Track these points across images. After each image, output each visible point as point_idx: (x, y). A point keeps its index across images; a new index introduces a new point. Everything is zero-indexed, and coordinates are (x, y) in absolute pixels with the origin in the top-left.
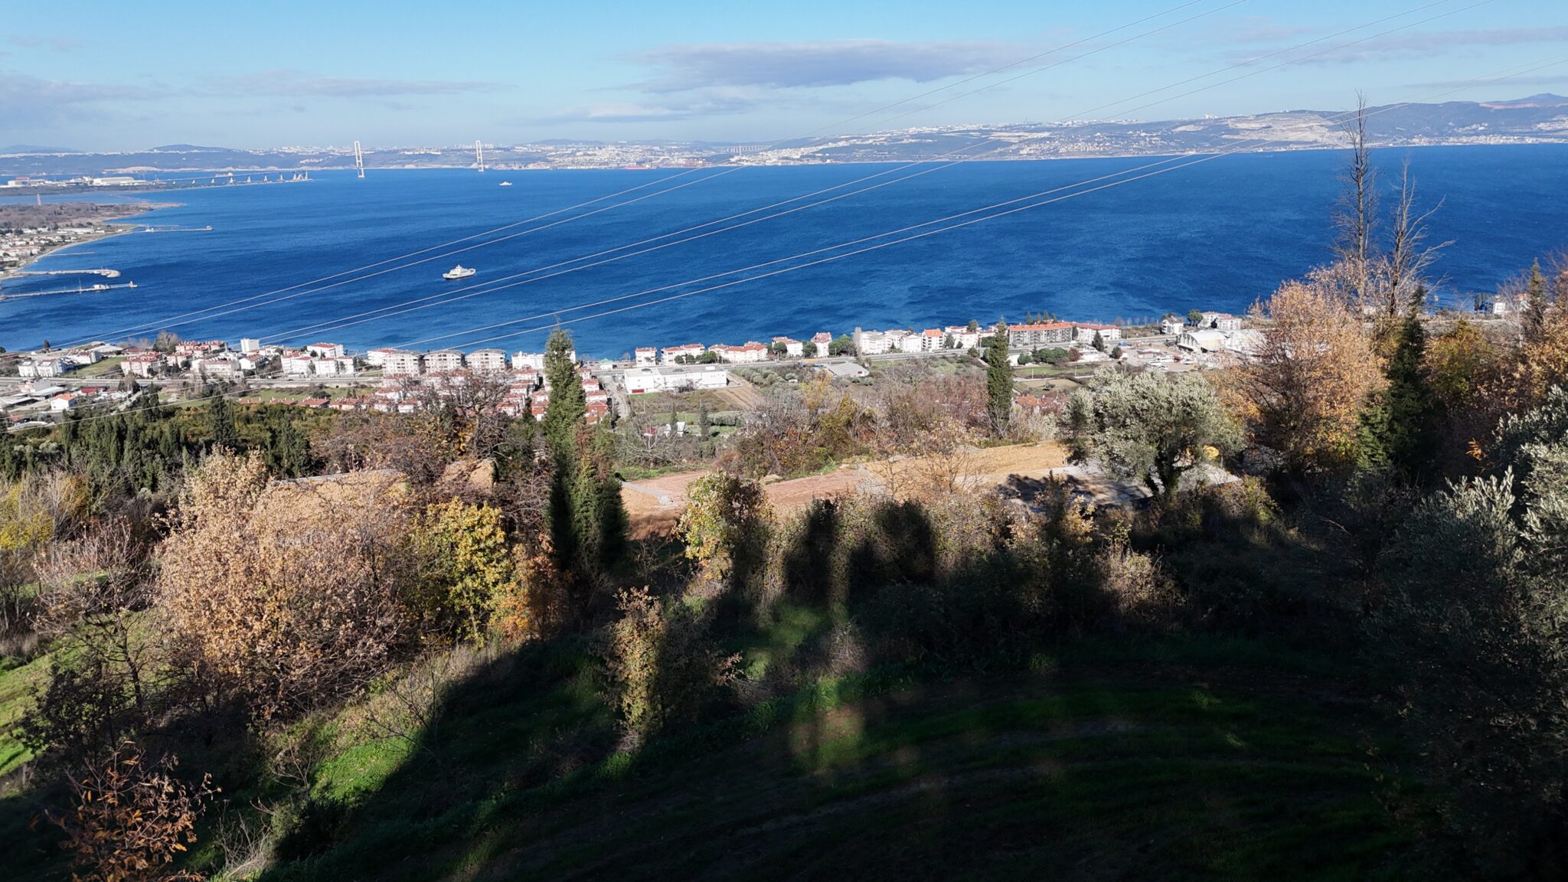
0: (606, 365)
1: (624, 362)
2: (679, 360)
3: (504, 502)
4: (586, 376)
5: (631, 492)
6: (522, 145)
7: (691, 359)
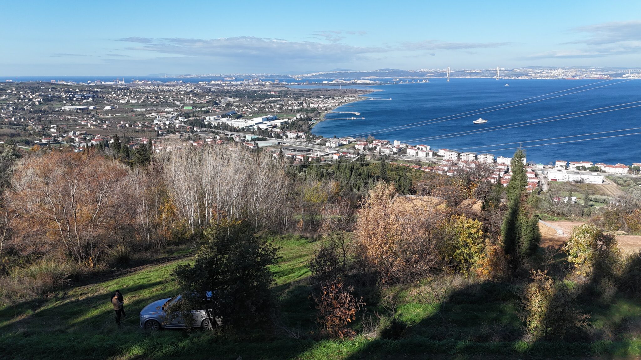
0: (540, 166)
1: (549, 166)
2: (578, 168)
3: (485, 219)
4: (529, 170)
5: (543, 225)
6: (518, 69)
7: (584, 168)
